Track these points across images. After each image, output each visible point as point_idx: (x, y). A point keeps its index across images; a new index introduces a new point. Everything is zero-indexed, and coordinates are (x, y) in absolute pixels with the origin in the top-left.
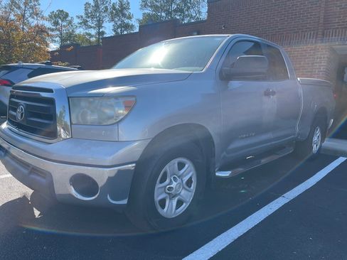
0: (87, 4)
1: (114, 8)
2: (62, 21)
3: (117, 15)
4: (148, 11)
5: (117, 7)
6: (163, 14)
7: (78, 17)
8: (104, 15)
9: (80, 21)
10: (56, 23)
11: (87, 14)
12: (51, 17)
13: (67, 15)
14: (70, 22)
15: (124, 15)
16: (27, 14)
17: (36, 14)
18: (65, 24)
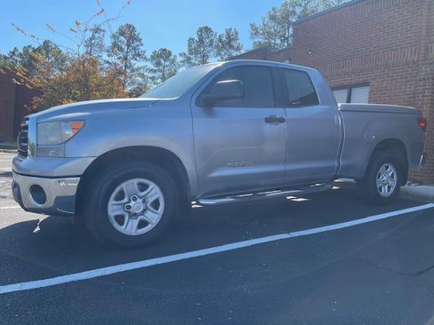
0: (191, 40)
1: (220, 40)
2: (165, 60)
3: (224, 47)
4: (260, 39)
5: (224, 39)
6: (278, 41)
7: (181, 55)
8: (209, 49)
9: (182, 59)
10: (158, 64)
11: (190, 50)
12: (153, 58)
13: (170, 53)
14: (173, 61)
15: (231, 47)
16: (130, 56)
17: (138, 55)
18: (167, 63)
